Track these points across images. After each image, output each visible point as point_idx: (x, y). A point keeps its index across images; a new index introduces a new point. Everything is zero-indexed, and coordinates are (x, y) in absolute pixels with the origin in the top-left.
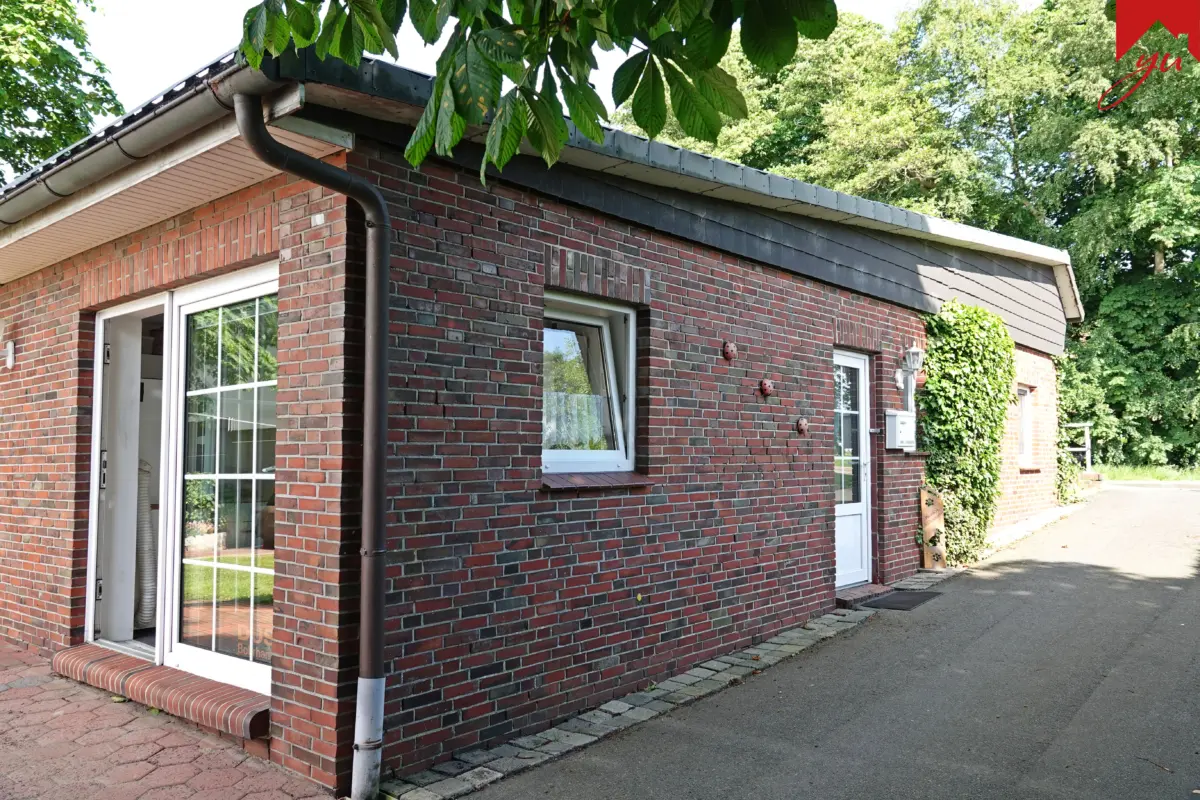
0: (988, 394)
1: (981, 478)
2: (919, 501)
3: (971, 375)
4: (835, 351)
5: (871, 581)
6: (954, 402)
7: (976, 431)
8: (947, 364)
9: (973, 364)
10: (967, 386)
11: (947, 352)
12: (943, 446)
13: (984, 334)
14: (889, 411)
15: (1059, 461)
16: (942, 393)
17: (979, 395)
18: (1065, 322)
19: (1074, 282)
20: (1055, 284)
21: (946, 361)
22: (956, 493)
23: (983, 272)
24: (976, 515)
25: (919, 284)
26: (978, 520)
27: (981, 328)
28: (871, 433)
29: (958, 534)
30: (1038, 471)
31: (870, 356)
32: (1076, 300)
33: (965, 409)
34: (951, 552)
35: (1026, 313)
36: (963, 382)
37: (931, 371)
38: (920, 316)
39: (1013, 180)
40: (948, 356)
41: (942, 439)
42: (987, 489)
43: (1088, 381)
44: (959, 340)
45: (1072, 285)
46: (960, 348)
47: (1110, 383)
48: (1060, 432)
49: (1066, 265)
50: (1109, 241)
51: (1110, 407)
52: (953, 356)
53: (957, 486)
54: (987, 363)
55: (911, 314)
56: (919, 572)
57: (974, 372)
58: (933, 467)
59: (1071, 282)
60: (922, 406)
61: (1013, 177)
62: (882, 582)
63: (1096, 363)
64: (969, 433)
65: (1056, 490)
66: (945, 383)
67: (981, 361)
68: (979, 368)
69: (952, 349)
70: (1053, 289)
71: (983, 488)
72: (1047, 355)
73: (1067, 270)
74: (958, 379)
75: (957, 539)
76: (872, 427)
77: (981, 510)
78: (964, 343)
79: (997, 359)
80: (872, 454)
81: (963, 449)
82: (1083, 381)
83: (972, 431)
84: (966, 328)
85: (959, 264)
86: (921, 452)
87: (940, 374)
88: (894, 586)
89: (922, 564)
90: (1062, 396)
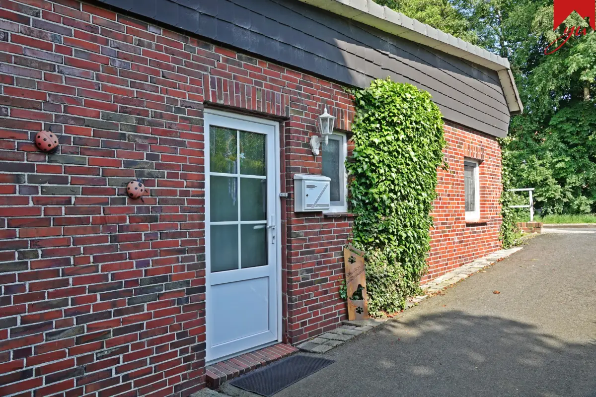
0: (411, 160)
1: (404, 235)
2: (343, 259)
3: (395, 143)
4: (206, 110)
5: (280, 340)
6: (378, 167)
7: (399, 194)
8: (373, 134)
9: (397, 132)
10: (390, 153)
11: (373, 123)
12: (369, 207)
13: (406, 105)
14: (297, 176)
15: (504, 215)
16: (367, 160)
17: (403, 161)
18: (509, 114)
19: (514, 83)
20: (500, 85)
21: (372, 130)
22: (382, 250)
23: (423, 62)
24: (404, 268)
25: (343, 59)
26: (406, 272)
27: (405, 100)
28: (281, 198)
29: (382, 287)
30: (484, 224)
31: (280, 122)
32: (516, 97)
33: (388, 173)
34: (376, 304)
35: (471, 102)
36: (386, 149)
37: (360, 141)
38: (345, 88)
39: (500, 49)
40: (373, 126)
41: (367, 201)
42: (412, 246)
43: (543, 165)
44: (383, 111)
45: (512, 86)
46: (384, 118)
47: (556, 166)
48: (504, 194)
49: (507, 69)
50: (555, 81)
51: (556, 180)
52: (378, 126)
53: (384, 244)
54: (409, 132)
55: (335, 87)
56: (343, 324)
57: (398, 140)
58: (360, 228)
59: (511, 83)
60: (350, 171)
61: (500, 47)
62: (291, 341)
63: (549, 154)
64: (391, 195)
65: (501, 238)
66: (370, 151)
67: (403, 130)
68: (402, 136)
69: (377, 119)
70: (498, 88)
71: (408, 245)
72: (493, 137)
73: (508, 73)
74: (382, 146)
75: (382, 292)
76: (282, 191)
77: (409, 264)
78: (386, 113)
79: (421, 129)
80: (282, 218)
81: (388, 211)
82: (541, 165)
83: (395, 193)
84: (389, 100)
85: (394, 50)
86: (350, 214)
87: (367, 143)
88: (300, 346)
89: (347, 317)
90: (505, 168)
